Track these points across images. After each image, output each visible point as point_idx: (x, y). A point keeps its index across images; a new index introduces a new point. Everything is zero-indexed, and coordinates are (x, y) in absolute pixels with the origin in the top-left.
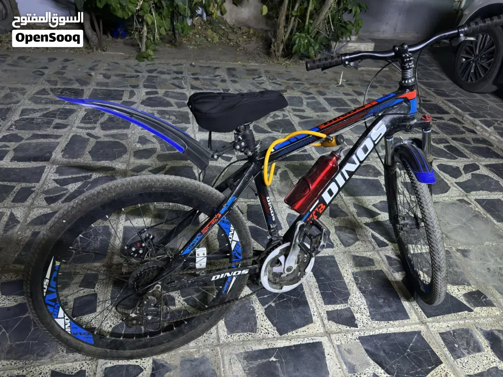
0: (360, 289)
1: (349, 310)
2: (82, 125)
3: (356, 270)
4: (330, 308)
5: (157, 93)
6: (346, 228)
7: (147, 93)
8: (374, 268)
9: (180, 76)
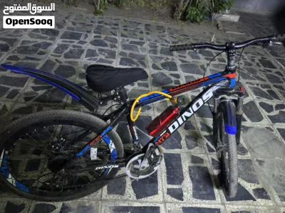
0: (191, 177)
1: (181, 189)
2: (54, 54)
3: (191, 165)
4: (170, 186)
5: (100, 37)
6: (192, 137)
7: (95, 37)
8: (202, 165)
9: (116, 27)
